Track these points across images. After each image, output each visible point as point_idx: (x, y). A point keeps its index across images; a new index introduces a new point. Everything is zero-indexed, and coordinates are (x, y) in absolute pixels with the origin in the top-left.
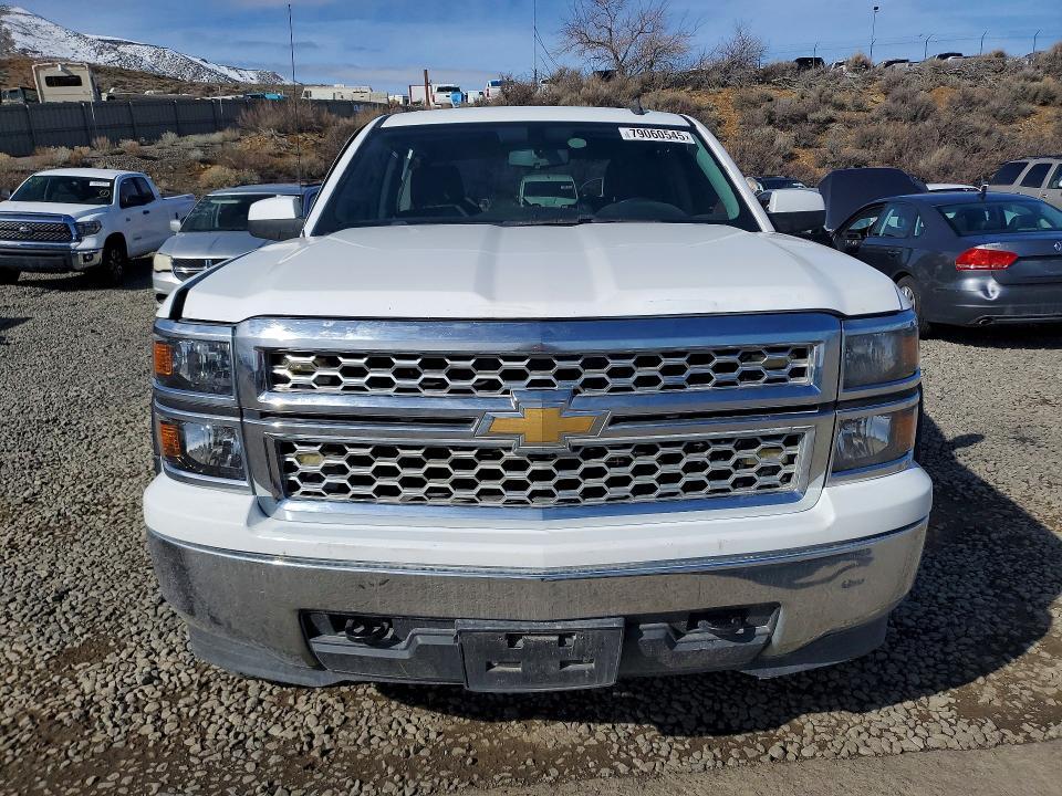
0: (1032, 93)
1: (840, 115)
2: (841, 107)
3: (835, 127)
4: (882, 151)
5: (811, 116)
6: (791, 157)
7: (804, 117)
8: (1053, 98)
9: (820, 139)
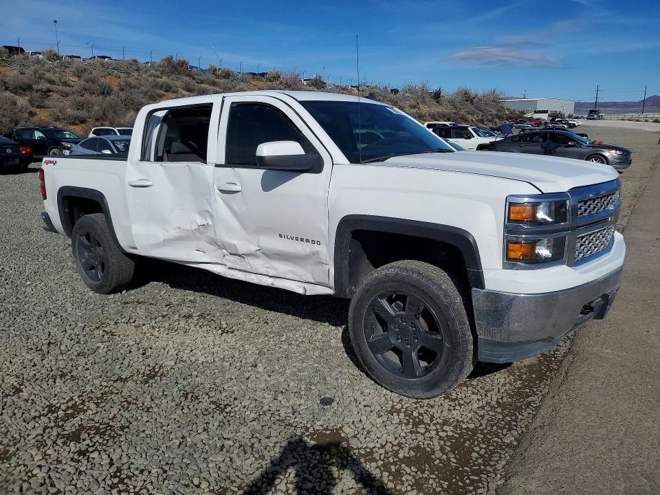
0: (160, 84)
1: (54, 87)
2: (52, 82)
3: (55, 95)
4: (93, 112)
5: (35, 87)
6: (32, 114)
7: (30, 87)
8: (171, 88)
9: (47, 102)
